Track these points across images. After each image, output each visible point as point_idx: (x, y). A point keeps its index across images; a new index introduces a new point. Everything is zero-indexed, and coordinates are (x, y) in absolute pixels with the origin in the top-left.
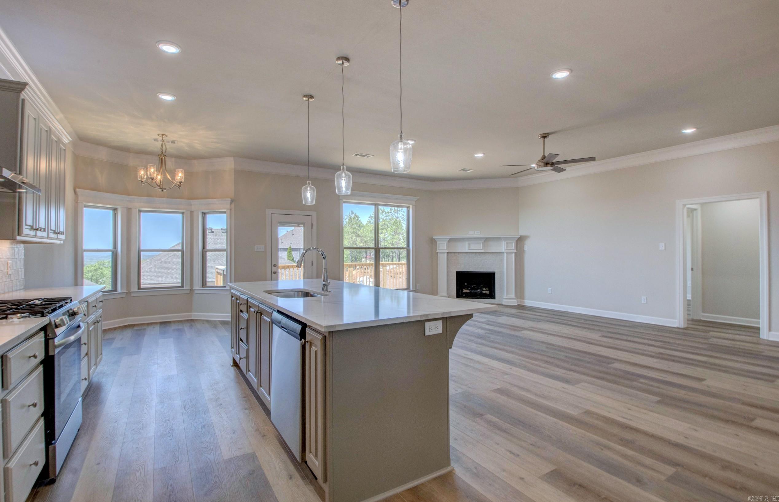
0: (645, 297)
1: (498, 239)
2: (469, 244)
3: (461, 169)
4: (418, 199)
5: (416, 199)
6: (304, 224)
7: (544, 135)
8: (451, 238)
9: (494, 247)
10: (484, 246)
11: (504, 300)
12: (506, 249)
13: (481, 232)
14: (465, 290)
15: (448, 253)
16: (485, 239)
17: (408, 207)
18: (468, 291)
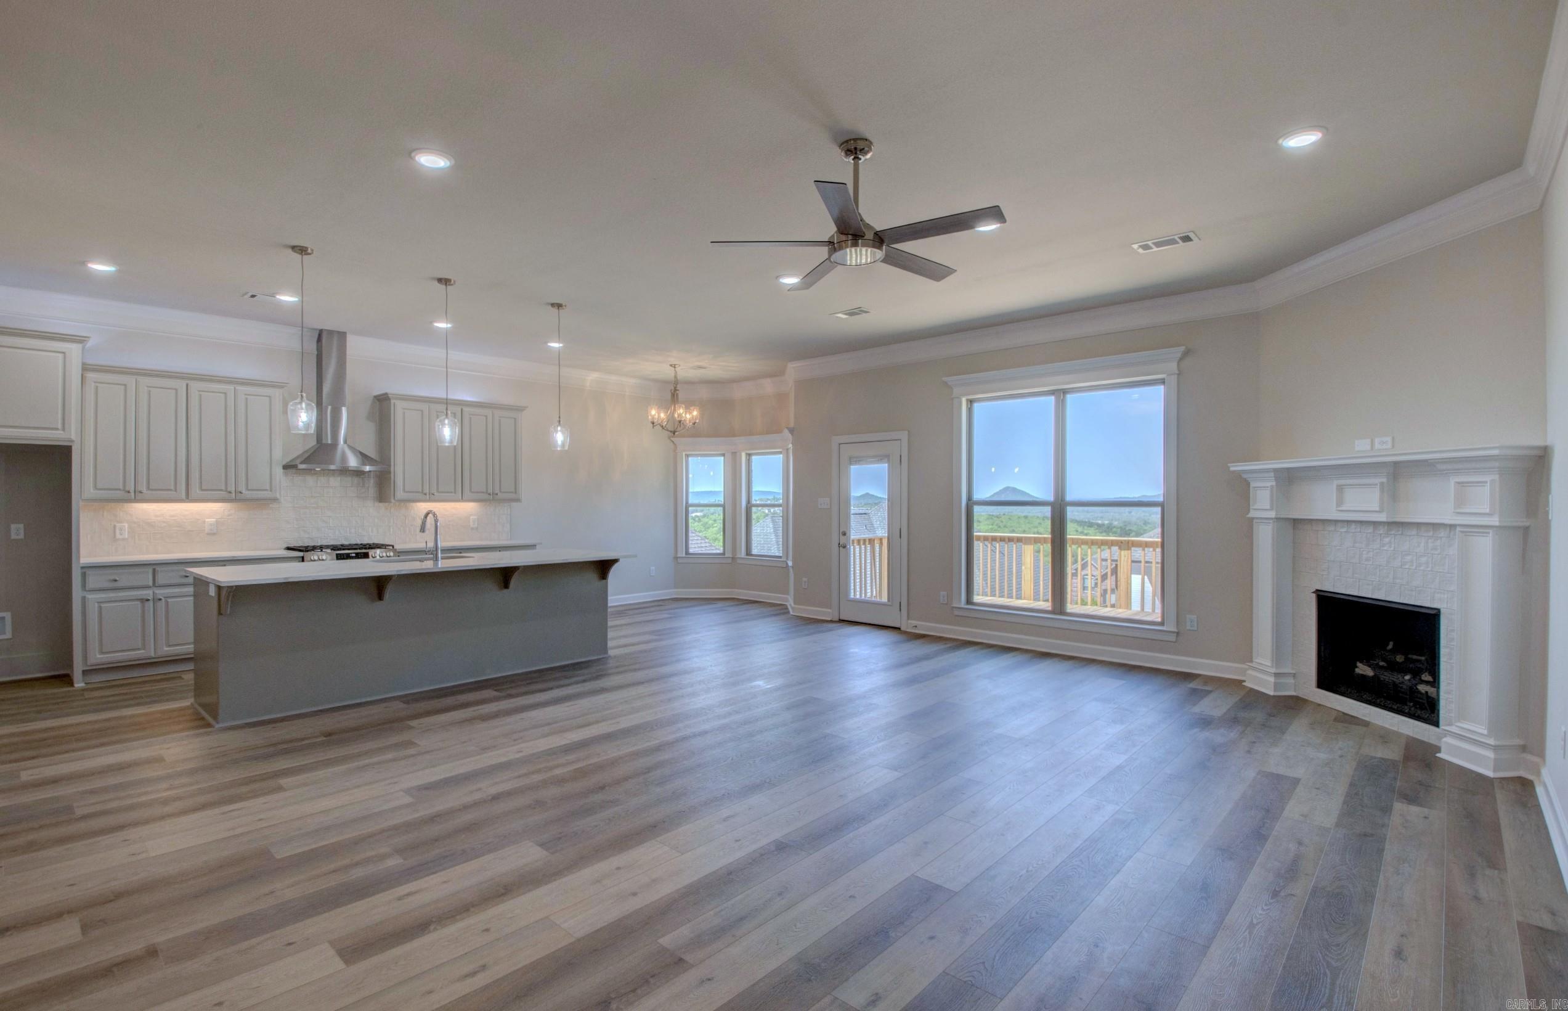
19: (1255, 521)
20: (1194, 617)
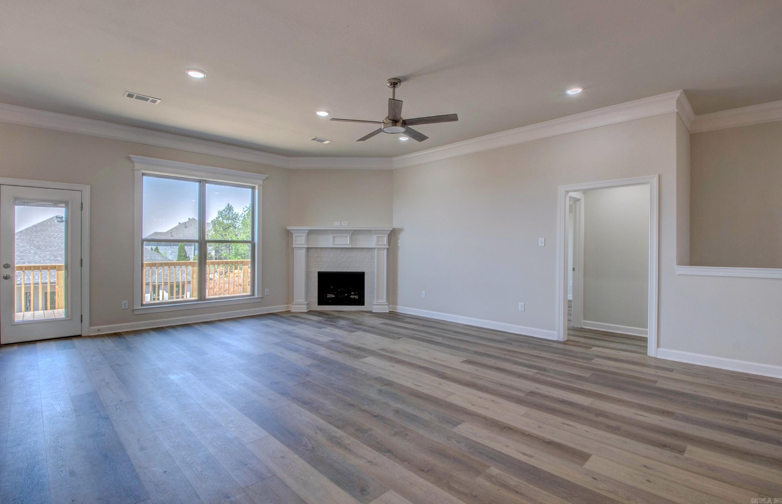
0: (523, 304)
1: (368, 232)
2: (334, 237)
3: (313, 138)
4: (267, 178)
5: (265, 178)
6: (66, 203)
7: (394, 81)
8: (311, 230)
9: (363, 242)
10: (351, 240)
11: (374, 307)
12: (377, 245)
13: (348, 223)
14: (329, 295)
15: (308, 249)
16: (352, 232)
17: (253, 188)
18: (333, 296)
19: (295, 249)
20: (268, 290)
